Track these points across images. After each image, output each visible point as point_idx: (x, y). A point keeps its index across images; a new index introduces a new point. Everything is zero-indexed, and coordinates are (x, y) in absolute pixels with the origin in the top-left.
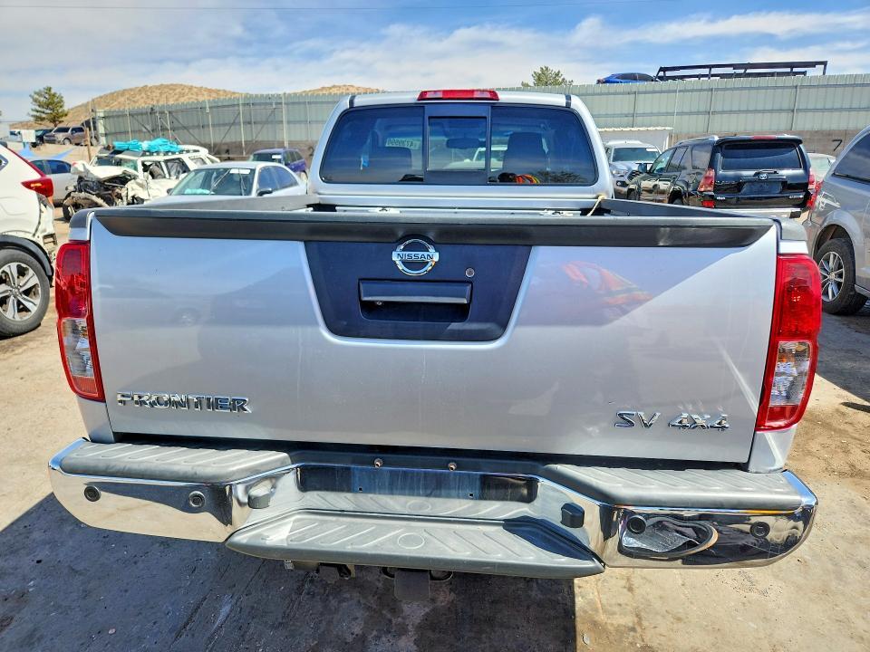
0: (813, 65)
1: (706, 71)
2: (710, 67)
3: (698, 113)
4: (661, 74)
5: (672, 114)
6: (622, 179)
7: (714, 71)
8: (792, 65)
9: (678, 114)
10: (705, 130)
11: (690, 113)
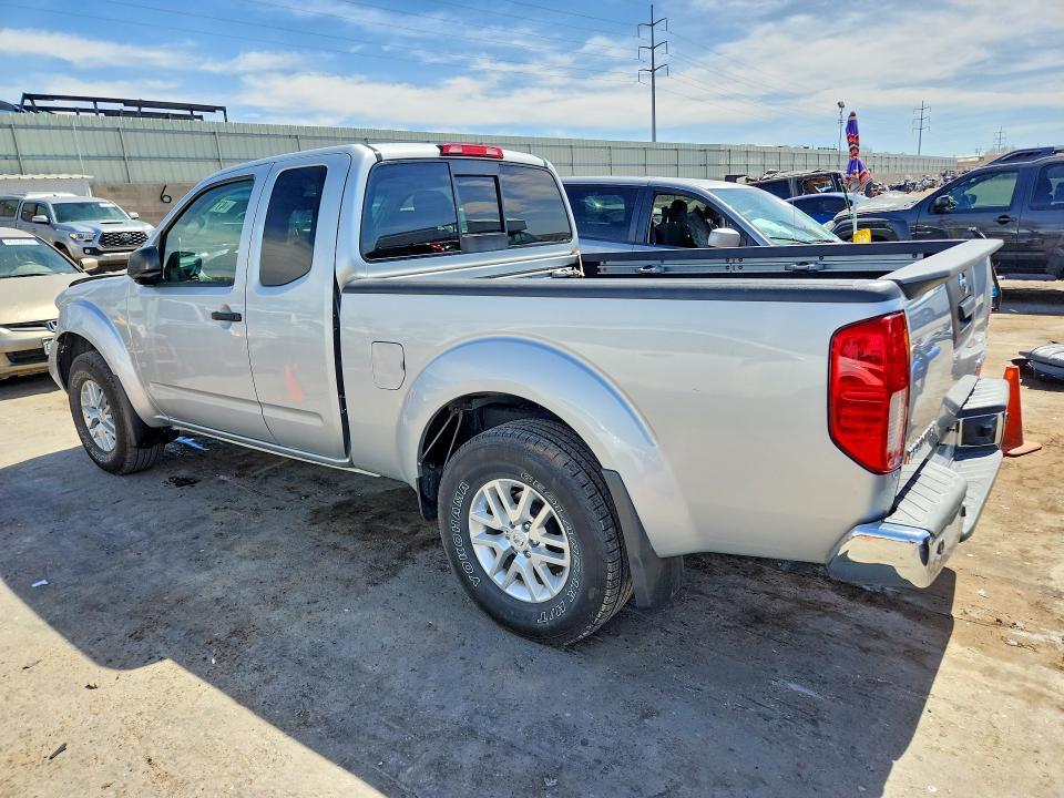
0: (212, 109)
1: (90, 105)
2: (95, 100)
3: (109, 158)
4: (28, 103)
5: (76, 157)
6: (90, 245)
7: (101, 105)
8: (191, 108)
9: (85, 158)
10: (126, 179)
11: (99, 158)
